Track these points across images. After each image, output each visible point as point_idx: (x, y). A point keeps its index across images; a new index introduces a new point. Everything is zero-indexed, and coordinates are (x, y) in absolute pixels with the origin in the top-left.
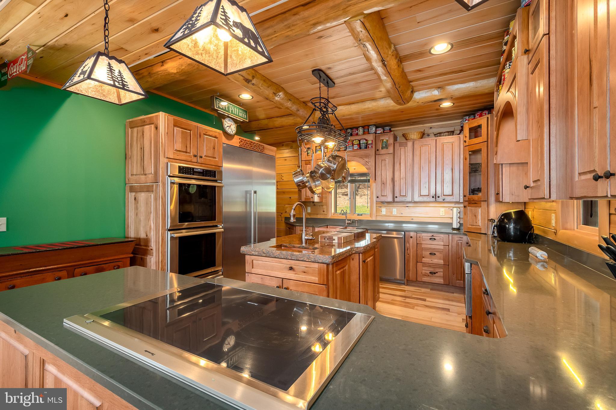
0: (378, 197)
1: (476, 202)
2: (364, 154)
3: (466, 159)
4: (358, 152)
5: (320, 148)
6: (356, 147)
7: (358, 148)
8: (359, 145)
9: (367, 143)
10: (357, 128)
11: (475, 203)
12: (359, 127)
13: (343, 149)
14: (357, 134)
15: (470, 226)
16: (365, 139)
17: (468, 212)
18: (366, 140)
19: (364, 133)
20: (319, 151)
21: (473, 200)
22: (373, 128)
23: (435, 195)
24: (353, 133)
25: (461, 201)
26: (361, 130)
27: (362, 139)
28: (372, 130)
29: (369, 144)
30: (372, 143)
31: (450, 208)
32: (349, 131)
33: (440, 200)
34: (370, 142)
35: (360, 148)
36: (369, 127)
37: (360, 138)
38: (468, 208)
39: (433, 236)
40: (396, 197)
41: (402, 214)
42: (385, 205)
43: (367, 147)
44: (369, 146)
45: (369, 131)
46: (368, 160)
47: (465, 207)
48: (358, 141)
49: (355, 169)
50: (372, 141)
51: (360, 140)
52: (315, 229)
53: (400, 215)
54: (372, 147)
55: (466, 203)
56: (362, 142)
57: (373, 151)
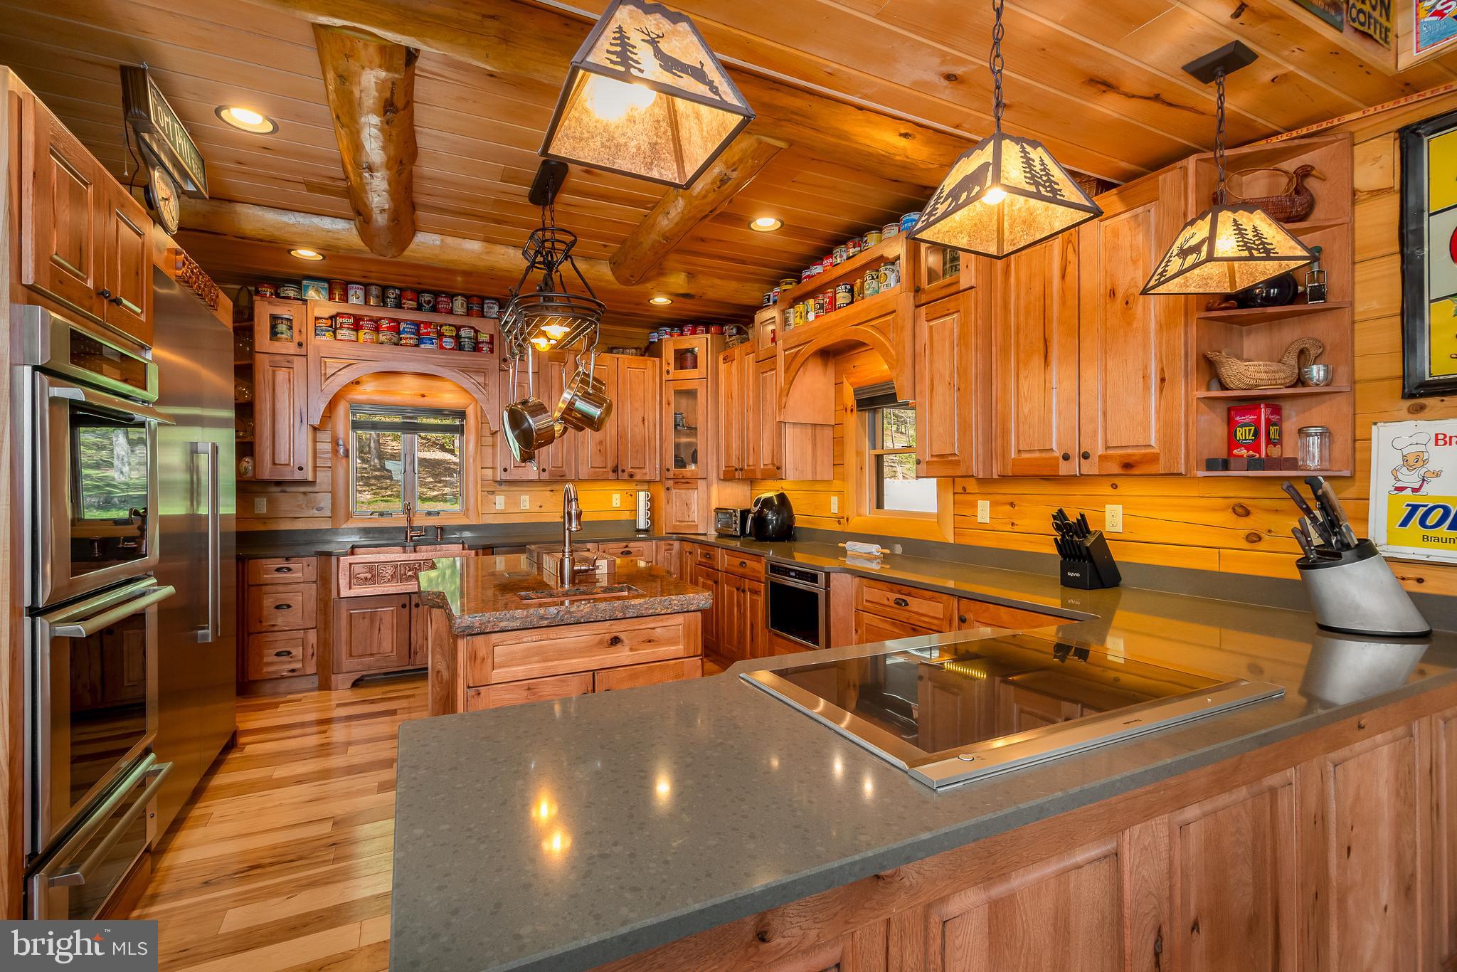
0: (505, 470)
1: (687, 480)
2: (473, 364)
3: (669, 404)
4: (456, 358)
5: (331, 326)
6: (448, 343)
7: (455, 348)
8: (457, 338)
9: (476, 338)
10: (452, 296)
11: (687, 483)
12: (457, 295)
13: (412, 341)
14: (451, 312)
15: (678, 523)
16: (473, 328)
17: (674, 499)
18: (476, 331)
19: (469, 313)
20: (327, 334)
21: (683, 478)
22: (495, 306)
23: (617, 467)
24: (440, 306)
25: (658, 479)
26: (462, 304)
27: (464, 326)
28: (492, 310)
29: (483, 342)
30: (491, 342)
31: (630, 492)
32: (427, 297)
33: (626, 476)
34: (484, 337)
35: (459, 346)
36: (482, 299)
37: (458, 321)
38: (674, 491)
39: (627, 546)
40: (544, 470)
41: (541, 507)
42: (503, 488)
43: (476, 348)
44: (481, 345)
45: (483, 311)
46: (481, 380)
47: (668, 489)
48: (453, 329)
49: (423, 396)
50: (492, 336)
51: (458, 328)
52: (338, 560)
53: (537, 509)
54: (492, 351)
55: (670, 483)
56: (463, 333)
57: (494, 361)
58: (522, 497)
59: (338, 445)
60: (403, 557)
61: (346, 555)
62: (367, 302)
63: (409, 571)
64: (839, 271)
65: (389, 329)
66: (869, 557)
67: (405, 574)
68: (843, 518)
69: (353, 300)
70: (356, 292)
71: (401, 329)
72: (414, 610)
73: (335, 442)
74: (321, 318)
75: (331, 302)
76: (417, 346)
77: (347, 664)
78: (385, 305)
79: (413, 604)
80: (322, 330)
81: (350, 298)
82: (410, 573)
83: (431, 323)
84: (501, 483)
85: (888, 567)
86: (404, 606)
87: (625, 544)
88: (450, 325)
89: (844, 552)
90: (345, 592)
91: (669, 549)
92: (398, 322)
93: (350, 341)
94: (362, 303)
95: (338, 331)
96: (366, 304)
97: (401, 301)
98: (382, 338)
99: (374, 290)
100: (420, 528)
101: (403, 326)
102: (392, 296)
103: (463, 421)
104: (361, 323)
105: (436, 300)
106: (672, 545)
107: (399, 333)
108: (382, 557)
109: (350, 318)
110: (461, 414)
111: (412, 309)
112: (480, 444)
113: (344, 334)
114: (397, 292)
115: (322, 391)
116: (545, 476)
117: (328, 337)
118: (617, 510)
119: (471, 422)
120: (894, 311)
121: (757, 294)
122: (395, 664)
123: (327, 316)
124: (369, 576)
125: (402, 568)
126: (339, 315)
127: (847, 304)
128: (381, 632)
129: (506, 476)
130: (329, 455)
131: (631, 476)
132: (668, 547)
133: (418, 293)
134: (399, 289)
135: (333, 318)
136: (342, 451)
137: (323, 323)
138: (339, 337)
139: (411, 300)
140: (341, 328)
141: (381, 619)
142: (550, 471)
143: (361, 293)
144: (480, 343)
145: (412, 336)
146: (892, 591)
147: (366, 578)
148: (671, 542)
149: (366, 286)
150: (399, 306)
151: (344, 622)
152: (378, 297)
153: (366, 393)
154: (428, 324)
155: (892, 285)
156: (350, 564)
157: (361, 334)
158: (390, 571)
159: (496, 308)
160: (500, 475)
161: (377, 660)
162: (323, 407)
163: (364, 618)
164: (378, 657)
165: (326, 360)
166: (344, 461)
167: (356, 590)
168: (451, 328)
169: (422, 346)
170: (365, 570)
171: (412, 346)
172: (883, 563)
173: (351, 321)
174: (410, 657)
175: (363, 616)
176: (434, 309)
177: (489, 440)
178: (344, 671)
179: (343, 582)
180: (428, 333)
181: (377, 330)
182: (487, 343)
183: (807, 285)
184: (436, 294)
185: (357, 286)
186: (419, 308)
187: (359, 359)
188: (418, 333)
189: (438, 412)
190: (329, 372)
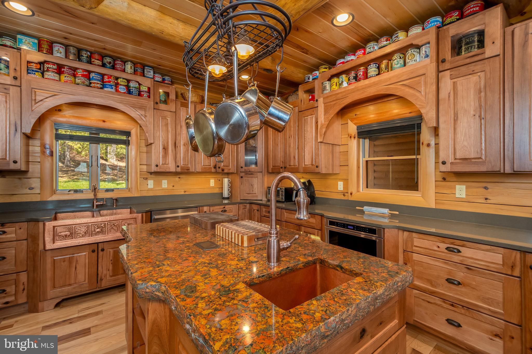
0: (157, 166)
1: (252, 173)
2: (138, 103)
4: (127, 98)
5: (40, 69)
6: (122, 89)
7: (127, 92)
8: (128, 87)
9: (140, 88)
10: (124, 61)
12: (128, 61)
13: (98, 85)
14: (124, 71)
15: (247, 195)
16: (138, 82)
17: (245, 182)
18: (140, 84)
19: (135, 72)
20: (37, 73)
21: (250, 172)
22: (151, 71)
23: (216, 165)
24: (117, 66)
25: (235, 172)
26: (131, 67)
27: (132, 80)
28: (150, 73)
29: (143, 91)
30: (149, 91)
31: (219, 179)
32: (108, 60)
33: (220, 170)
34: (144, 89)
35: (129, 92)
36: (143, 66)
37: (129, 77)
38: (244, 178)
39: (224, 208)
40: (178, 166)
41: (173, 186)
42: (152, 176)
43: (140, 94)
44: (142, 93)
45: (144, 73)
46: (143, 113)
47: (242, 177)
48: (125, 81)
49: (104, 121)
50: (149, 89)
51: (129, 81)
52: (44, 225)
53: (171, 187)
54: (149, 97)
55: (242, 174)
56: (132, 84)
57: (151, 103)
58: (163, 181)
59: (45, 148)
60: (93, 220)
61: (51, 221)
62: (67, 56)
63: (97, 228)
64: (373, 56)
65: (83, 75)
66: (383, 216)
67: (95, 231)
68: (347, 193)
69: (56, 54)
70: (59, 49)
71: (91, 77)
72: (101, 253)
73: (43, 146)
74: (33, 63)
75: (40, 53)
76: (101, 88)
77: (51, 293)
78: (80, 60)
79: (100, 249)
80: (33, 71)
81: (55, 52)
82: (98, 230)
83: (111, 76)
84: (151, 173)
85: (398, 221)
86: (93, 251)
87: (223, 206)
88: (123, 79)
89: (362, 212)
90: (49, 246)
91: (244, 208)
92: (90, 72)
93: (54, 80)
94: (64, 57)
95: (45, 73)
96: (66, 57)
97: (91, 60)
98: (78, 81)
99: (72, 50)
100: (102, 199)
101: (92, 75)
102: (85, 55)
103: (128, 138)
104: (63, 70)
105: (114, 63)
106: (246, 206)
107: (89, 79)
108: (78, 221)
109: (55, 65)
110: (128, 134)
111: (98, 65)
112: (139, 151)
113: (49, 75)
114: (89, 53)
115: (32, 111)
116: (179, 170)
117: (38, 75)
118: (213, 188)
119: (133, 139)
120: (425, 74)
121: (300, 75)
122: (87, 289)
123: (36, 61)
124: (68, 233)
125: (93, 227)
126: (45, 62)
127: (377, 75)
128: (77, 269)
129: (157, 169)
130: (39, 155)
131: (223, 170)
132: (244, 207)
133: (102, 57)
134: (89, 52)
135: (42, 63)
136: (48, 152)
137: (34, 66)
138: (46, 76)
139: (98, 60)
140: (48, 70)
141: (77, 261)
142: (181, 167)
143: (62, 50)
144: (142, 91)
145: (99, 82)
146: (444, 242)
147: (66, 236)
148: (245, 205)
149: (67, 47)
150: (90, 62)
151: (49, 265)
152: (75, 54)
153: (65, 117)
154: (110, 77)
155: (418, 61)
156: (54, 227)
157: (63, 77)
158: (84, 229)
159: (152, 73)
160: (154, 169)
161: (74, 288)
162: (33, 121)
163: (64, 261)
164: (75, 286)
165: (36, 90)
166: (50, 158)
167: (58, 244)
168: (124, 80)
169: (106, 89)
170: (65, 230)
171: (98, 88)
172: (390, 218)
173: (55, 67)
174: (97, 282)
175: (64, 260)
176: (113, 68)
177: (145, 149)
178: (49, 298)
179: (48, 239)
180: (110, 82)
181: (75, 76)
182: (146, 92)
183: (339, 67)
184: (115, 59)
185: (60, 45)
186: (104, 65)
187: (61, 92)
188: (102, 80)
189: (113, 131)
190: (38, 98)
